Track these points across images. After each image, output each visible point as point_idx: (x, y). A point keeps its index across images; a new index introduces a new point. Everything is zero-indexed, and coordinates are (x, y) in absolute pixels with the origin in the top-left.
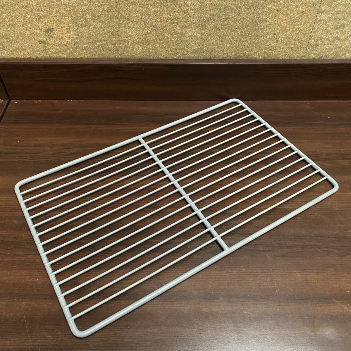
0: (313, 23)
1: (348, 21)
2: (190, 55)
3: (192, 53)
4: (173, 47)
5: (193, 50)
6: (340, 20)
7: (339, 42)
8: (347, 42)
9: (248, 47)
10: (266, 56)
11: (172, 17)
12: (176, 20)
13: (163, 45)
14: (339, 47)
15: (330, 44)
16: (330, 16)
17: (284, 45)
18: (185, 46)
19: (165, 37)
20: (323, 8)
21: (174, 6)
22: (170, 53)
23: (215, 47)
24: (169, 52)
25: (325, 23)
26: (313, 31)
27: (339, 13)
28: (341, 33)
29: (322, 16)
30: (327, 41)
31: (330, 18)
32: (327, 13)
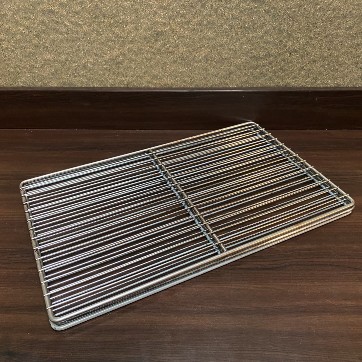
6: (25, 48)
7: (37, 70)
8: (45, 70)
14: (41, 76)
15: (30, 72)
16: (14, 45)
25: (13, 51)
26: (6, 59)
27: (20, 42)
28: (34, 61)
29: (6, 45)
30: (25, 69)
31: (14, 46)
32: (8, 41)
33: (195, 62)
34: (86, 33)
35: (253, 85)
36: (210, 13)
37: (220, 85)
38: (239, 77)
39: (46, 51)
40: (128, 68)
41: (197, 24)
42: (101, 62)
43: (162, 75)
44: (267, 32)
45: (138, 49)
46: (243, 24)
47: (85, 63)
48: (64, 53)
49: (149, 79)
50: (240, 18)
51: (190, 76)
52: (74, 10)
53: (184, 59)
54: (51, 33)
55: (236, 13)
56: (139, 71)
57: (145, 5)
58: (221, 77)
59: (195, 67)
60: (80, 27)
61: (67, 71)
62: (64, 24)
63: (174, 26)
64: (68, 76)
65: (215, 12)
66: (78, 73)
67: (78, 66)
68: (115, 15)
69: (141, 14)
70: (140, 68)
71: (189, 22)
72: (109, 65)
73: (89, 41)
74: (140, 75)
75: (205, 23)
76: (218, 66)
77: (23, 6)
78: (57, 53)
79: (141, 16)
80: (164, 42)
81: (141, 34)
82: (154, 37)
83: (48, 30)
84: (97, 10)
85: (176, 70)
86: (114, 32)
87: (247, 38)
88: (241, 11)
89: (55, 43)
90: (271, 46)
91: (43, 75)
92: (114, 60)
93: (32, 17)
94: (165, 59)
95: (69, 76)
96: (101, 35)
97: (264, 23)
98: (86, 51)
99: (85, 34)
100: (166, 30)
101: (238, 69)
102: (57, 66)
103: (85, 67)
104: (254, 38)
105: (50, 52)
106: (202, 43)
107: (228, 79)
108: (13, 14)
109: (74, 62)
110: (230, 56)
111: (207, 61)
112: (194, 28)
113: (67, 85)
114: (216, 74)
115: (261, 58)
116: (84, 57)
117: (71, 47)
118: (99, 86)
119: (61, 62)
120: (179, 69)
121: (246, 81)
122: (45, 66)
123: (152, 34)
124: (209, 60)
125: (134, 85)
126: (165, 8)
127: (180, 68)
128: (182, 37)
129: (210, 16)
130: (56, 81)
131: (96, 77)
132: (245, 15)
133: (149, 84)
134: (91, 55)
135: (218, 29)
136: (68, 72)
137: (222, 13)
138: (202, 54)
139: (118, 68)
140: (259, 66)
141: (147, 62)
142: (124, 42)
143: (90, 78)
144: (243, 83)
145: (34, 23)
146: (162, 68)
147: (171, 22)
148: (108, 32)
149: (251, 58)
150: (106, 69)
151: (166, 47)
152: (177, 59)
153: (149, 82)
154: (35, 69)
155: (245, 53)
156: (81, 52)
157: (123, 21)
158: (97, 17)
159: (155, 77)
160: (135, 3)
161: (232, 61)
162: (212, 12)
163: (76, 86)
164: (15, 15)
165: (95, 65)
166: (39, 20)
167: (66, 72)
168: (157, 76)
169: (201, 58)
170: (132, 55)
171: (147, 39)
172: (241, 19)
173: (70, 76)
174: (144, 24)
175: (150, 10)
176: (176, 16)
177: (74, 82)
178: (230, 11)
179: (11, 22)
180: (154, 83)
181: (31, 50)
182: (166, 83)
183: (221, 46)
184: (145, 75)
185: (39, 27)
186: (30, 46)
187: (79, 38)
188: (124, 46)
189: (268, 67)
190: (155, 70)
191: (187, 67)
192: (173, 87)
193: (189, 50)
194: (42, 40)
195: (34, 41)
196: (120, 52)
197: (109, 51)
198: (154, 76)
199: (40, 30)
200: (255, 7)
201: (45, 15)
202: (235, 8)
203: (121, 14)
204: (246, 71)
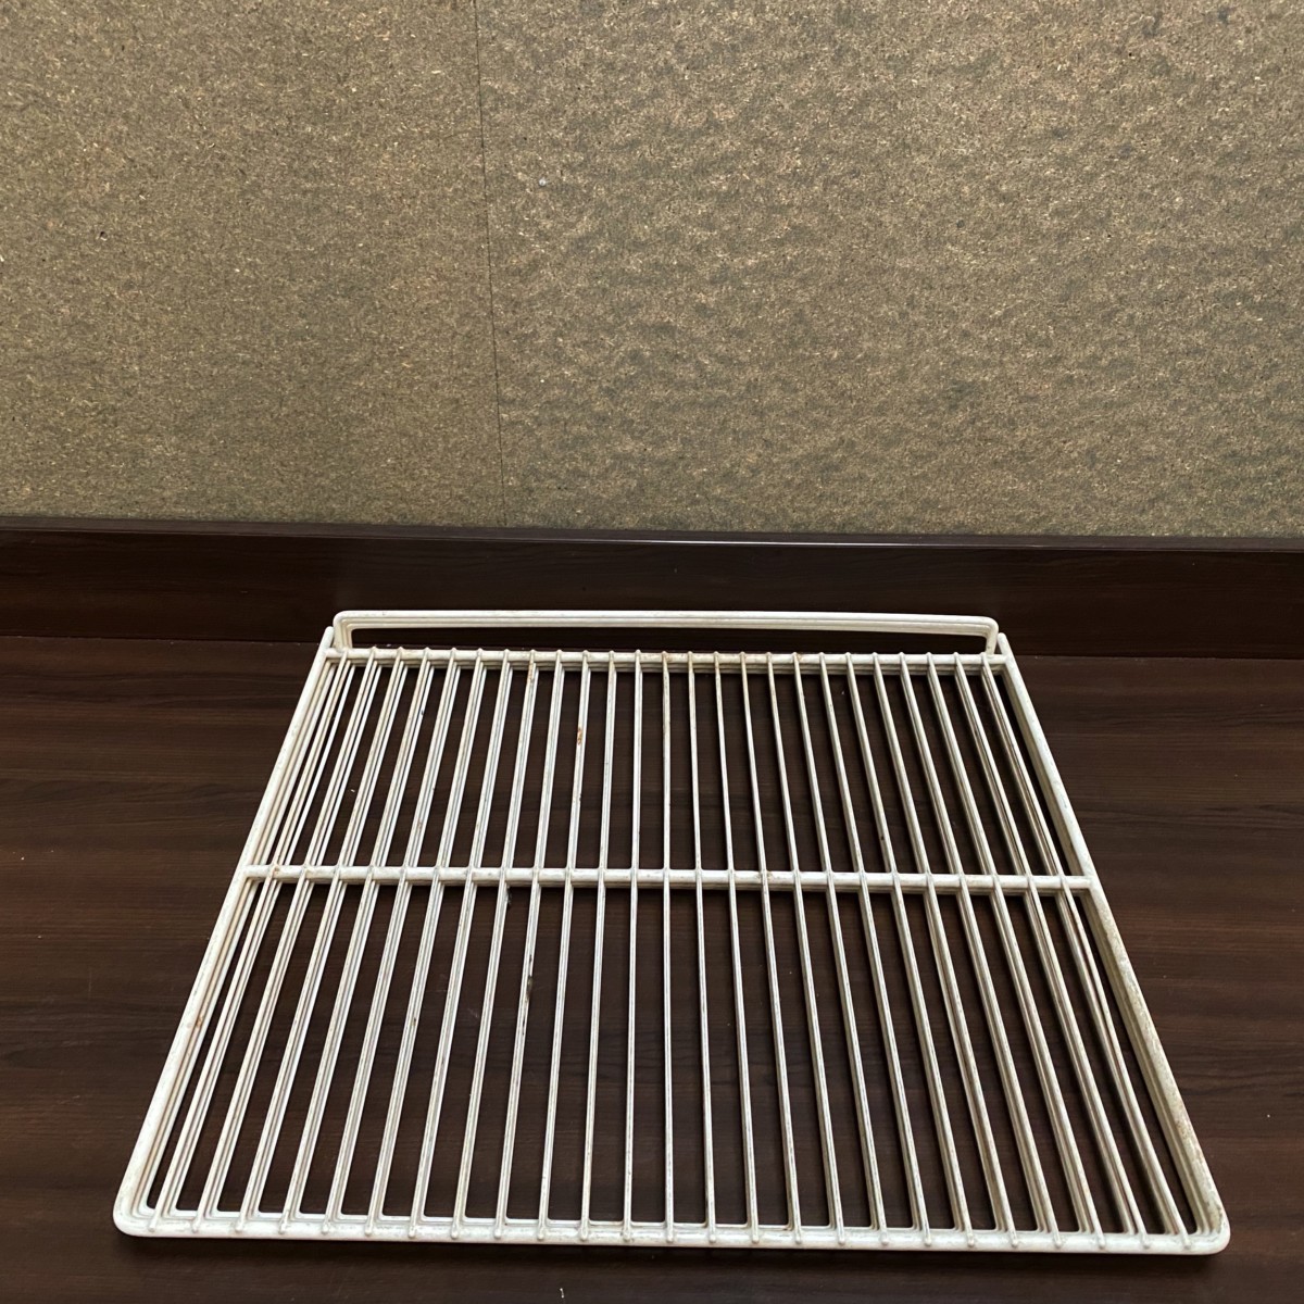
0: (496, 431)
1: (589, 427)
2: (173, 509)
3: (177, 503)
4: (119, 487)
5: (178, 495)
6: (566, 424)
7: (587, 482)
8: (609, 484)
9: (333, 490)
10: (395, 518)
11: (97, 406)
12: (110, 414)
13: (89, 481)
14: (595, 499)
15: (566, 488)
16: (537, 414)
17: (435, 487)
18: (153, 484)
19: (89, 457)
20: (508, 392)
21: (97, 378)
22: (114, 502)
23: (238, 487)
24: (109, 498)
25: (530, 432)
26: (504, 451)
27: (557, 407)
28: (583, 460)
29: (514, 414)
30: (553, 481)
31: (536, 418)
32: (524, 404)
33: (1057, 467)
34: (752, 386)
35: (1221, 531)
36: (1123, 338)
37: (1122, 529)
38: (1180, 509)
39: (624, 432)
40: (854, 480)
41: (1080, 366)
42: (778, 463)
43: (951, 499)
44: (1280, 389)
45: (894, 429)
46: (1215, 365)
47: (733, 466)
48: (676, 439)
49: (911, 509)
50: (1208, 351)
51: (1034, 505)
52: (732, 326)
53: (1025, 458)
54: (652, 385)
55: (1199, 338)
56: (886, 490)
57: (940, 313)
58: (1129, 508)
59: (1054, 481)
60: (739, 369)
61: (676, 486)
62: (694, 361)
63: (1012, 371)
64: (672, 501)
65: (1138, 334)
66: (705, 493)
67: (711, 473)
68: (847, 339)
69: (923, 335)
70: (891, 480)
71: (1057, 359)
72: (802, 473)
73: (756, 406)
74: (887, 500)
75: (1104, 362)
76: (1124, 478)
77: (589, 314)
78: (655, 437)
79: (921, 343)
80: (975, 411)
81: (911, 391)
82: (950, 398)
83: (643, 378)
84: (799, 326)
85: (996, 487)
86: (834, 384)
87: (1221, 404)
88: (1215, 335)
89: (658, 411)
90: (1287, 427)
91: (601, 498)
92: (817, 458)
93: (609, 342)
94: (970, 459)
95: (676, 502)
96: (796, 391)
97: (1276, 365)
98: (743, 434)
99: (748, 390)
100: (987, 378)
101: (1183, 486)
102: (648, 473)
103: (728, 476)
104: (1242, 405)
105: (636, 434)
106: (1087, 414)
107: (1147, 515)
108: (555, 333)
109: (701, 464)
110: (1164, 452)
111: (1094, 464)
112: (1072, 377)
113: (664, 525)
114: (1115, 498)
115: (1255, 458)
116: (732, 449)
117: (700, 424)
118: (760, 529)
119: (661, 463)
120: (1006, 483)
121: (1202, 520)
122: (614, 474)
123: (944, 391)
124: (1099, 461)
125: (862, 527)
126: (998, 322)
127: (1010, 482)
128: (1032, 398)
129: (1123, 344)
130: (635, 513)
131: (754, 505)
132: (1223, 343)
133: (909, 524)
134: (754, 445)
135: (1139, 379)
136: (675, 490)
137: (1158, 338)
138: (1081, 446)
139: (825, 482)
140: (1243, 480)
141: (913, 465)
142: (858, 411)
143: (738, 507)
144: (1190, 526)
145: (609, 359)
146: (956, 481)
147: (1005, 359)
148: (817, 383)
149: (1225, 457)
150: (788, 484)
151: (979, 424)
152: (1006, 456)
153: (909, 520)
154: (580, 479)
155: (1209, 442)
156: (727, 436)
157: (866, 355)
158: (794, 345)
159: (928, 504)
160: (913, 309)
161: (1166, 466)
162: (1130, 335)
163: (691, 529)
164: (562, 336)
165: (759, 473)
166: (626, 350)
167: (671, 490)
168: (937, 502)
169: (1076, 455)
170: (875, 445)
171: (926, 403)
172: (1211, 354)
173: (680, 500)
174: (927, 364)
175: (952, 326)
176: (1024, 343)
177: (688, 517)
178: (1183, 334)
179: (545, 353)
180: (923, 521)
181: (584, 429)
182: (959, 522)
183: (1143, 423)
184: (903, 499)
185: (622, 370)
186: (583, 417)
187: (729, 401)
188: (856, 422)
189: (1270, 484)
190: (934, 486)
191: (1031, 478)
192: (980, 533)
193: (1044, 433)
194: (622, 403)
195: (598, 408)
196: (841, 438)
197: (810, 434)
198: (927, 501)
199: (623, 376)
200: (1255, 324)
201: (645, 337)
202: (1196, 326)
203: (866, 336)
204: (1204, 492)
